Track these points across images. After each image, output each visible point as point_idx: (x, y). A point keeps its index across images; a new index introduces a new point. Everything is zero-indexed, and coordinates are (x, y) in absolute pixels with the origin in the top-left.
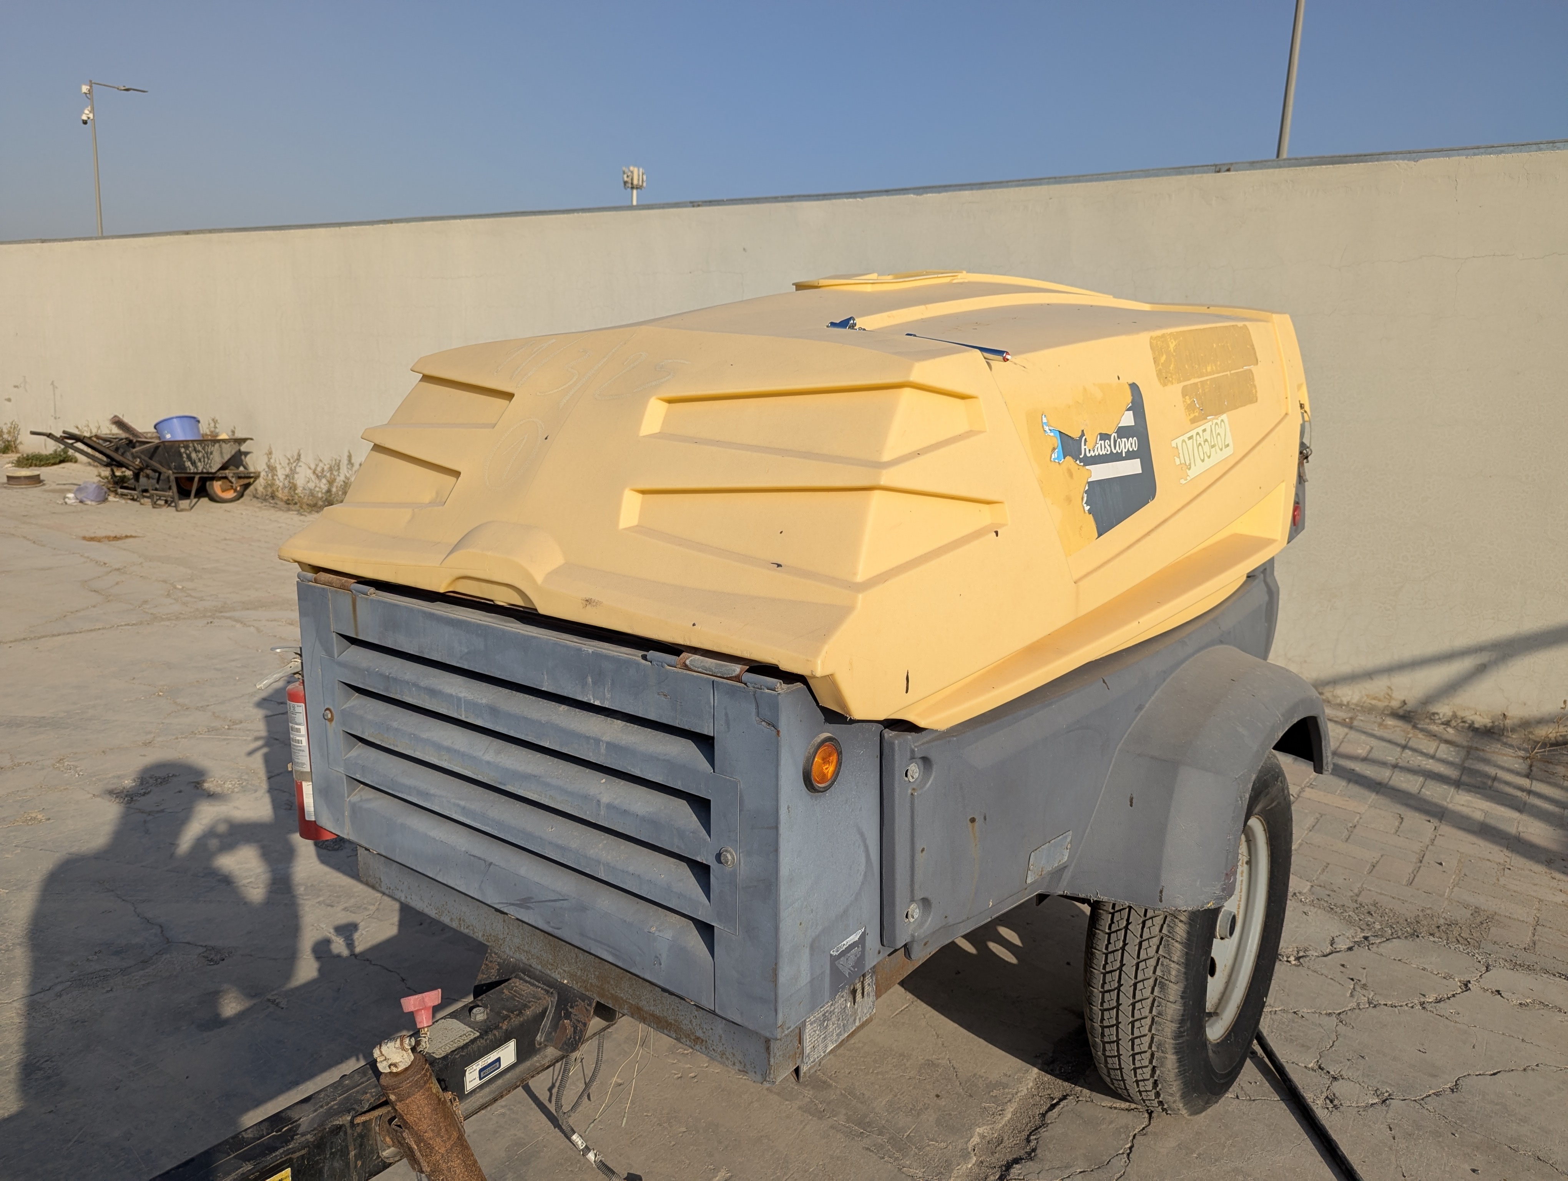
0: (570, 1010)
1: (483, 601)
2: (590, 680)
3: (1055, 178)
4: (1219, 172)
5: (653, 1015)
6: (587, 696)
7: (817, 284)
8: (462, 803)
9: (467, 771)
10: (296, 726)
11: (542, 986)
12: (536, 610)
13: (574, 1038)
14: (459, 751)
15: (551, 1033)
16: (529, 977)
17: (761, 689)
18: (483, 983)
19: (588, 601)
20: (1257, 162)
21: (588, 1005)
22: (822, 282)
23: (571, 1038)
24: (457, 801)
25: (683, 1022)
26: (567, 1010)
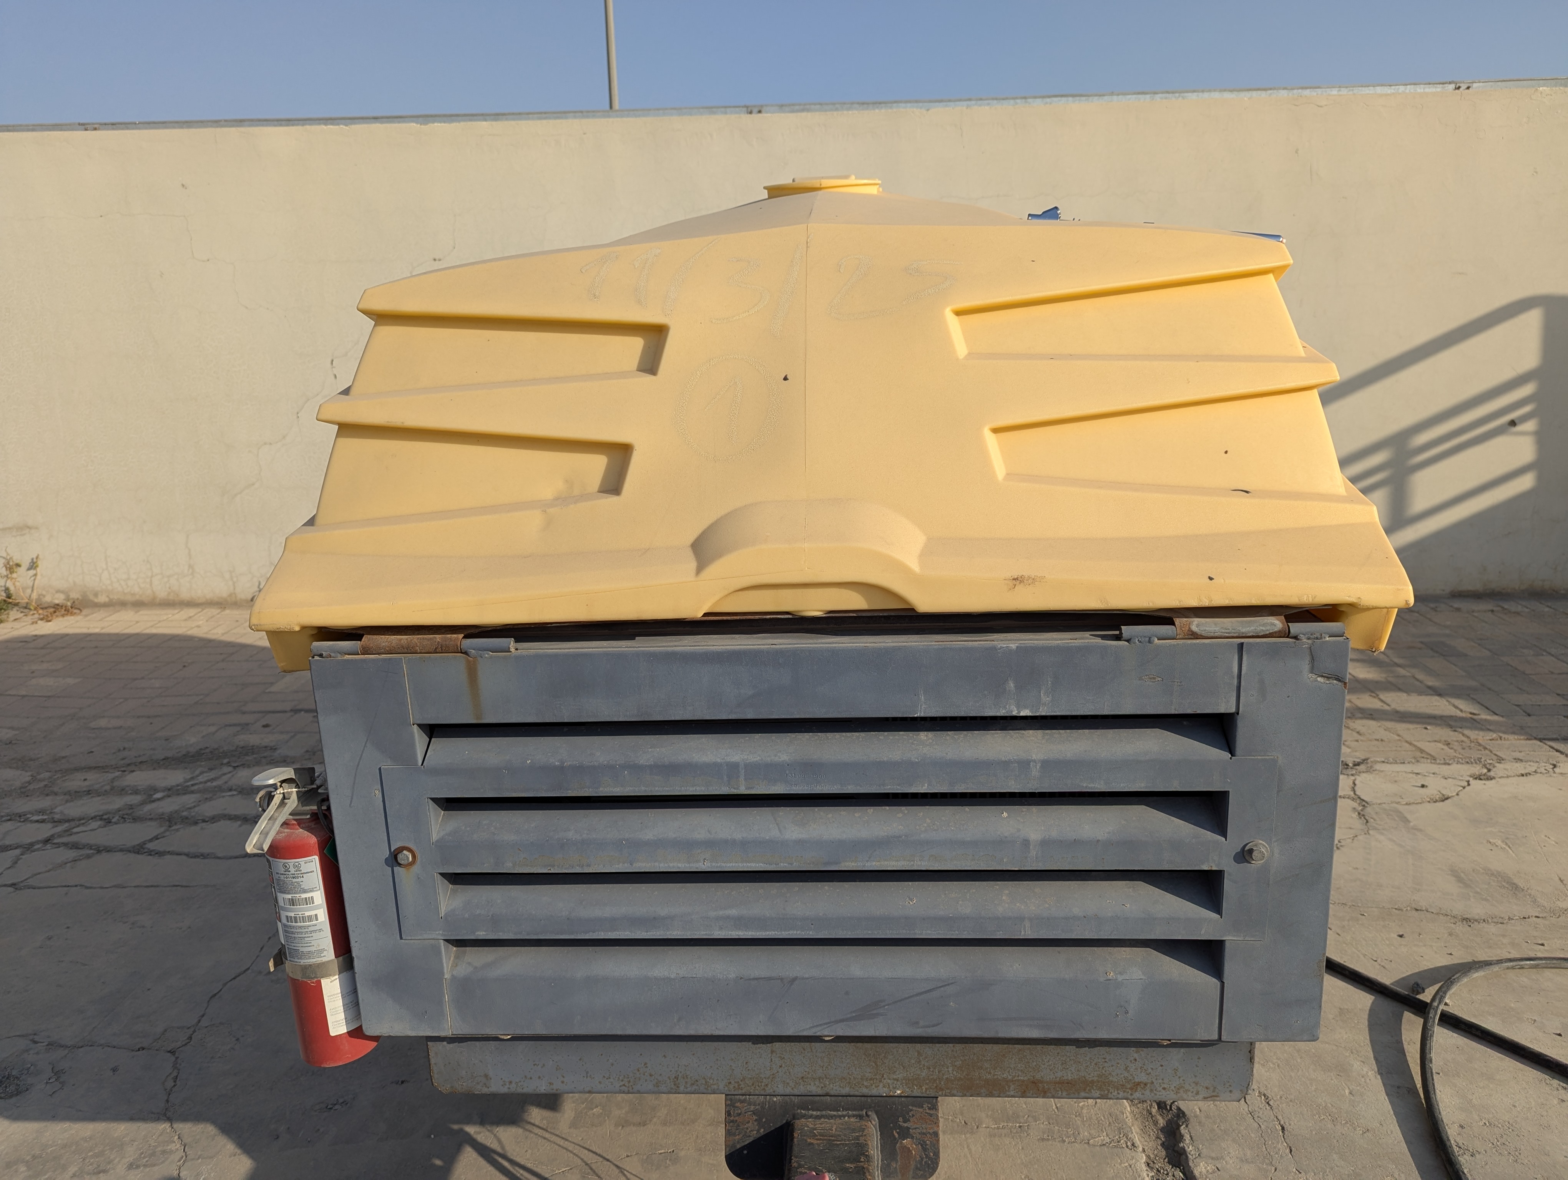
0: (906, 1125)
1: (768, 617)
2: (1011, 685)
3: (582, 112)
4: (751, 113)
5: (1061, 1083)
6: (1005, 708)
7: (818, 186)
8: (733, 912)
9: (753, 865)
10: (304, 896)
11: (845, 1113)
12: (913, 610)
13: (927, 1156)
14: (734, 841)
15: (889, 1165)
16: (818, 1110)
17: (1321, 638)
18: (738, 1146)
19: (1018, 580)
20: (786, 105)
21: (930, 1109)
22: (825, 183)
23: (922, 1159)
24: (721, 913)
25: (1114, 1074)
26: (900, 1127)
